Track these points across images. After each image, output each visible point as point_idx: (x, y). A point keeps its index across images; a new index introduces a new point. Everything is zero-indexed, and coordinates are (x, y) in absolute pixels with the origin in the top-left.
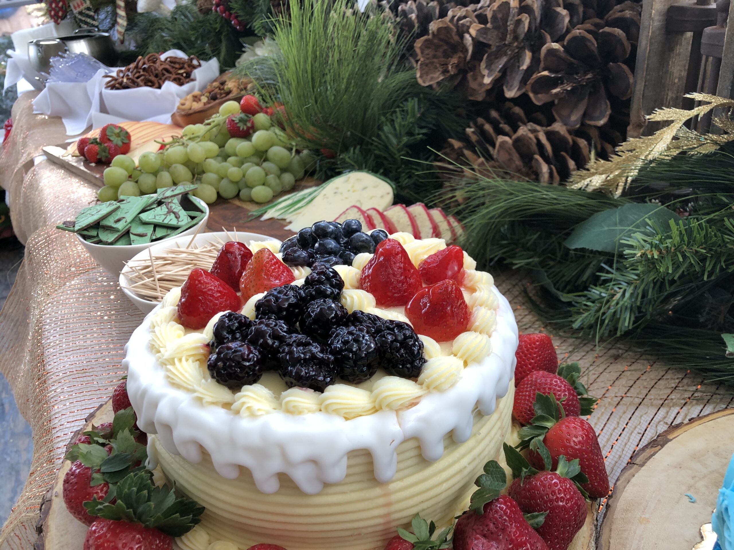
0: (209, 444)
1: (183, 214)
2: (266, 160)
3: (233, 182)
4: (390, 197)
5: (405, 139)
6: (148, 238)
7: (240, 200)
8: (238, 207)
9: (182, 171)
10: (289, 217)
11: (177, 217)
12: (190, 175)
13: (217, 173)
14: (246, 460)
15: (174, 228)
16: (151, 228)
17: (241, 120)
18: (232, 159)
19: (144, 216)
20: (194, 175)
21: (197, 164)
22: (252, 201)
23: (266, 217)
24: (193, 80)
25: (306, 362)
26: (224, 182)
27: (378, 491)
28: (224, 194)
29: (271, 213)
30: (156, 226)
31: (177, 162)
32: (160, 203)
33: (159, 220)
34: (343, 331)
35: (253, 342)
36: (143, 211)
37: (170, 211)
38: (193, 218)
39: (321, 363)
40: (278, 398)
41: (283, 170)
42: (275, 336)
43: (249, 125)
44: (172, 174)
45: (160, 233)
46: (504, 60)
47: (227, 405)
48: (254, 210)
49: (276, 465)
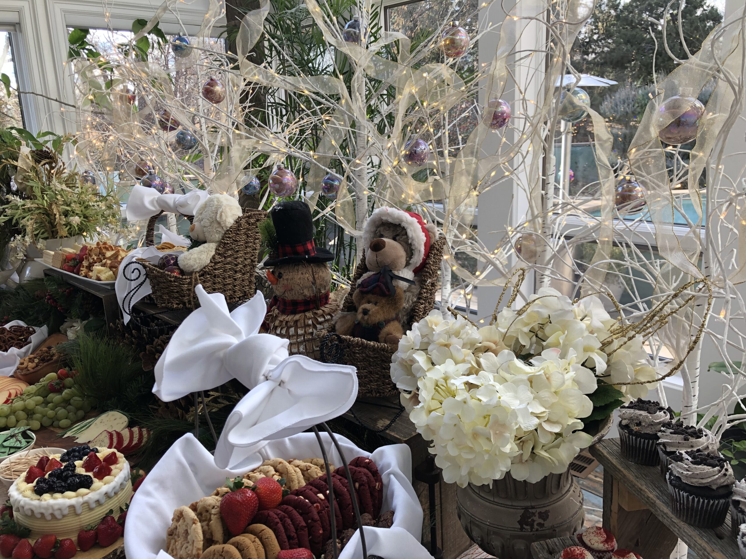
0: (34, 509)
1: (23, 441)
2: (70, 404)
3: (49, 418)
4: (126, 424)
6: (7, 454)
7: (54, 427)
8: (52, 431)
9: (22, 414)
10: (77, 436)
11: (20, 442)
12: (26, 416)
13: (41, 413)
14: (43, 511)
15: (19, 448)
16: (8, 449)
17: (57, 384)
18: (50, 405)
19: (5, 444)
20: (28, 415)
21: (30, 410)
22: (59, 427)
23: (66, 436)
24: (30, 342)
25: (60, 487)
26: (45, 418)
28: (44, 425)
29: (69, 434)
30: (11, 447)
31: (19, 410)
32: (12, 436)
33: (12, 445)
34: (71, 479)
35: (47, 484)
36: (5, 441)
37: (17, 440)
38: (28, 442)
39: (65, 487)
40: (52, 496)
41: (78, 409)
42: (53, 482)
43: (61, 386)
44: (16, 417)
45: (12, 450)
47: (39, 500)
48: (60, 432)
49: (50, 511)
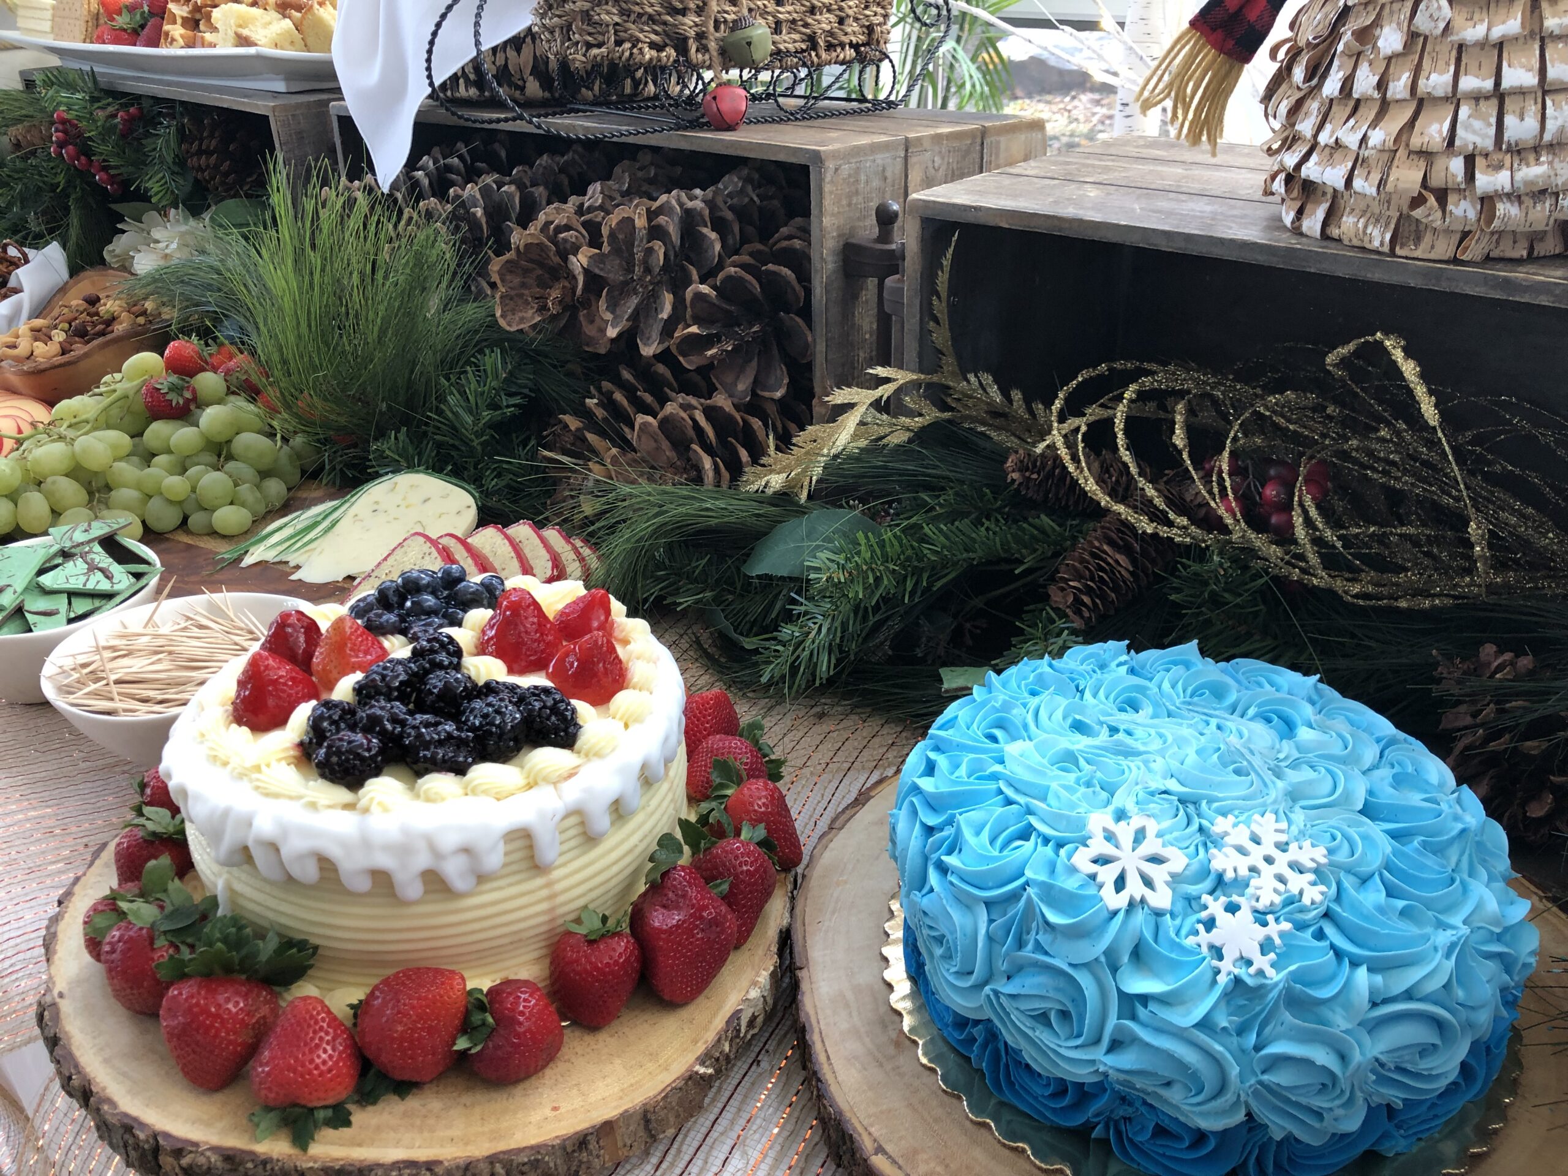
0: (334, 852)
1: (117, 569)
2: (230, 457)
3: (171, 502)
4: (471, 514)
5: (487, 415)
6: (62, 617)
7: (189, 532)
8: (189, 547)
9: (69, 489)
10: (293, 559)
11: (109, 577)
12: (83, 495)
13: (138, 487)
14: (384, 861)
15: (109, 596)
16: (64, 599)
17: (173, 388)
18: (161, 459)
19: (47, 580)
20: (91, 494)
21: (96, 473)
22: (213, 533)
23: (249, 560)
24: (17, 291)
25: (440, 743)
26: (155, 504)
27: (539, 881)
28: (155, 524)
29: (257, 554)
30: (72, 594)
31: (54, 473)
32: (66, 555)
33: (77, 584)
34: (478, 704)
35: (367, 730)
36: (41, 572)
37: (92, 568)
38: (138, 576)
39: (460, 743)
40: (412, 787)
41: (264, 474)
42: (395, 720)
43: (188, 395)
44: (48, 496)
45: (81, 606)
46: (634, 302)
47: (350, 806)
48: (225, 551)
49: (422, 861)
